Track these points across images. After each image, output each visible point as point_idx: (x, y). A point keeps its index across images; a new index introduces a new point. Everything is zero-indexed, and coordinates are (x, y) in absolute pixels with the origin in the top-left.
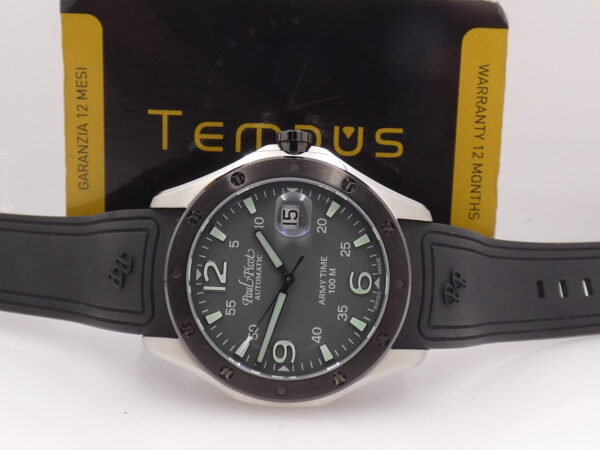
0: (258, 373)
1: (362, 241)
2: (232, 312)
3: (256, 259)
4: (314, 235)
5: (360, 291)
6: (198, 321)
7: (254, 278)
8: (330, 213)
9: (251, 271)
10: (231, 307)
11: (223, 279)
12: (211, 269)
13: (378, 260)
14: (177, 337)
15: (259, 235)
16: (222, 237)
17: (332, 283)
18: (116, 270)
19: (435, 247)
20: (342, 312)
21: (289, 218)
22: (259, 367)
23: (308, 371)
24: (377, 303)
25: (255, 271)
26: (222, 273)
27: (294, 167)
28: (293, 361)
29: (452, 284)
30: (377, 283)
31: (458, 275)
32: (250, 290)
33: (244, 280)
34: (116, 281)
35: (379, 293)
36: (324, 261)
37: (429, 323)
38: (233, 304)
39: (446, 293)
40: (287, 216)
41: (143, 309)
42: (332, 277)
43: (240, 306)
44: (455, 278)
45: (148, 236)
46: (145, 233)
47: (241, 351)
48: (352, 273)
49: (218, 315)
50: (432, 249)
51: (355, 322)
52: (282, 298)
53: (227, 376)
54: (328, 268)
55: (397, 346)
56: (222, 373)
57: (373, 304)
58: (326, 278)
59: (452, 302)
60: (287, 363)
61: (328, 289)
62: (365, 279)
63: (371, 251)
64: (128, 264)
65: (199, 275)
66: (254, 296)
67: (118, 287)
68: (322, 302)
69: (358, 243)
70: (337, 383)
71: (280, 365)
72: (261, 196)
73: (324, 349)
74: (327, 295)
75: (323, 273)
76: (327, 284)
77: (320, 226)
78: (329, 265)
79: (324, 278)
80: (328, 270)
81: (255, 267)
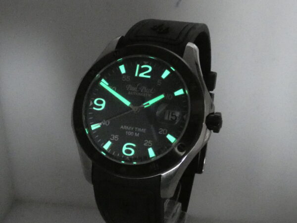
1: (151, 153)
2: (124, 79)
5: (124, 148)
7: (140, 92)
8: (169, 137)
10: (126, 78)
11: (142, 75)
12: (148, 69)
15: (162, 96)
16: (164, 76)
17: (131, 134)
21: (172, 115)
26: (145, 75)
28: (94, 108)
32: (134, 89)
36: (144, 130)
38: (128, 79)
42: (134, 134)
46: (175, 39)
48: (135, 145)
49: (123, 71)
51: (109, 143)
58: (134, 131)
61: (128, 131)
62: (130, 152)
65: (145, 62)
66: (131, 91)
68: (122, 127)
69: (150, 150)
71: (93, 101)
73: (98, 125)
74: (125, 130)
75: (137, 130)
76: (131, 131)
77: (163, 130)
78: (141, 133)
79: (134, 129)
80: (138, 132)
81: (146, 93)
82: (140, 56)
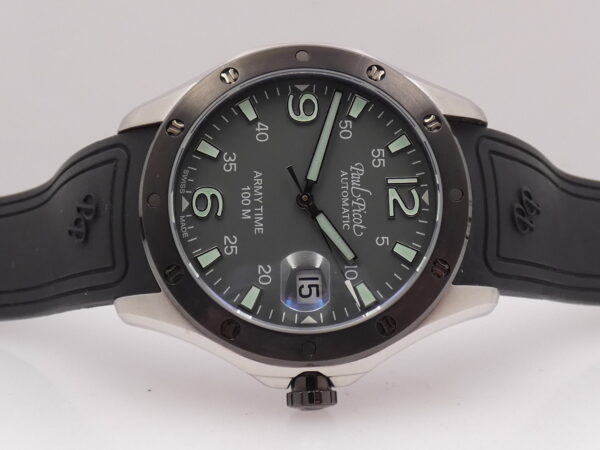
2: (376, 153)
3: (351, 224)
4: (274, 262)
5: (209, 192)
7: (351, 198)
8: (254, 292)
9: (356, 207)
10: (379, 159)
11: (393, 195)
12: (411, 205)
13: (186, 234)
14: (447, 117)
15: (349, 255)
16: (399, 249)
17: (246, 199)
19: (109, 265)
20: (231, 163)
21: (310, 286)
24: (185, 177)
25: (350, 208)
26: (395, 201)
28: (291, 97)
30: (185, 204)
32: (355, 183)
33: (364, 195)
34: (529, 196)
35: (182, 191)
36: (259, 228)
37: (116, 165)
38: (376, 163)
39: (93, 206)
40: (314, 289)
41: (490, 157)
42: (246, 208)
43: (367, 161)
44: (83, 230)
46: (501, 255)
47: (359, 105)
48: (219, 214)
49: (394, 147)
50: (114, 260)
51: (213, 152)
52: (313, 175)
53: (375, 69)
54: (253, 219)
57: (189, 177)
58: (254, 205)
59: (86, 199)
60: (298, 94)
61: (252, 191)
63: (195, 245)
64: (518, 215)
65: (426, 197)
66: (349, 176)
68: (258, 174)
69: (214, 255)
70: (231, 71)
71: (308, 91)
73: (251, 115)
74: (251, 183)
75: (259, 212)
76: (253, 197)
77: (267, 274)
78: (251, 223)
79: (258, 205)
80: (253, 216)
81: (351, 213)
82: (438, 181)
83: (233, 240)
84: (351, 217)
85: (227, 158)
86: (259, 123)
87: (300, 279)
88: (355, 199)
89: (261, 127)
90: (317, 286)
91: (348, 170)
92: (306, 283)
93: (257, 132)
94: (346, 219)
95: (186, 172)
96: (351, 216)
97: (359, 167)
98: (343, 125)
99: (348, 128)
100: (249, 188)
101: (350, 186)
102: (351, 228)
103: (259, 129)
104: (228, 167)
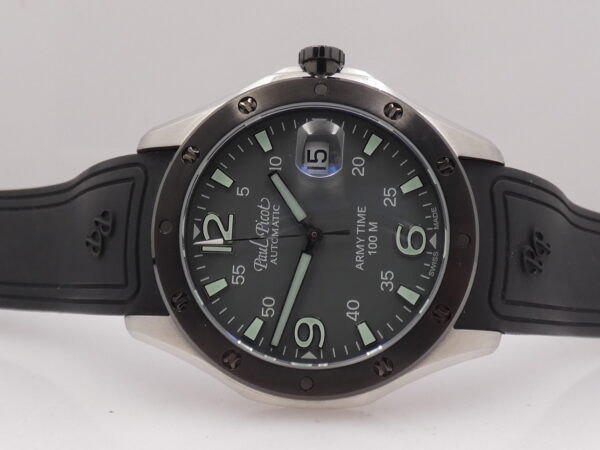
0: (274, 360)
1: (413, 185)
2: (240, 280)
3: (271, 211)
4: (349, 179)
5: (410, 251)
6: (195, 293)
7: (269, 236)
8: (369, 150)
9: (265, 227)
10: (238, 274)
11: (228, 237)
12: (212, 223)
13: (434, 211)
14: (166, 314)
15: (276, 179)
16: (227, 182)
17: (373, 242)
18: (94, 235)
19: (509, 197)
20: (386, 279)
21: (316, 161)
22: (275, 352)
23: (342, 357)
24: (433, 267)
26: (226, 229)
27: (321, 90)
28: (321, 345)
29: (533, 248)
30: (433, 241)
31: (540, 236)
32: (263, 249)
34: (94, 249)
35: (436, 254)
36: (361, 212)
37: (503, 297)
38: (241, 270)
39: (526, 258)
40: (312, 157)
41: (127, 282)
42: (373, 233)
43: (250, 273)
44: (536, 239)
45: (133, 186)
46: (130, 183)
47: (253, 332)
48: (400, 228)
49: (222, 284)
50: (505, 200)
51: (403, 292)
52: (306, 259)
53: (233, 365)
54: (367, 221)
55: (462, 324)
56: (226, 361)
57: (428, 268)
58: (365, 235)
59: (534, 270)
60: (313, 348)
61: (367, 249)
62: (417, 235)
63: (425, 199)
64: (109, 223)
65: (196, 232)
66: (269, 258)
67: (97, 254)
68: (359, 267)
69: (406, 188)
70: (381, 373)
71: (303, 351)
72: (278, 129)
73: (363, 329)
74: (366, 257)
75: (360, 228)
76: (367, 242)
77: (356, 167)
78: (369, 218)
79: (361, 235)
80: (367, 224)
83: (387, 202)
84: (271, 217)
85: (390, 285)
86: (355, 320)
87: (324, 168)
88: (266, 234)
89: (353, 316)
90: (309, 161)
91: (270, 264)
92: (319, 164)
93: (357, 310)
94: (276, 215)
95: (431, 273)
96: (271, 219)
97: (259, 267)
98: (270, 312)
99: (266, 308)
100: (370, 252)
101: (269, 248)
102: (271, 207)
103: (356, 314)
104: (389, 275)
